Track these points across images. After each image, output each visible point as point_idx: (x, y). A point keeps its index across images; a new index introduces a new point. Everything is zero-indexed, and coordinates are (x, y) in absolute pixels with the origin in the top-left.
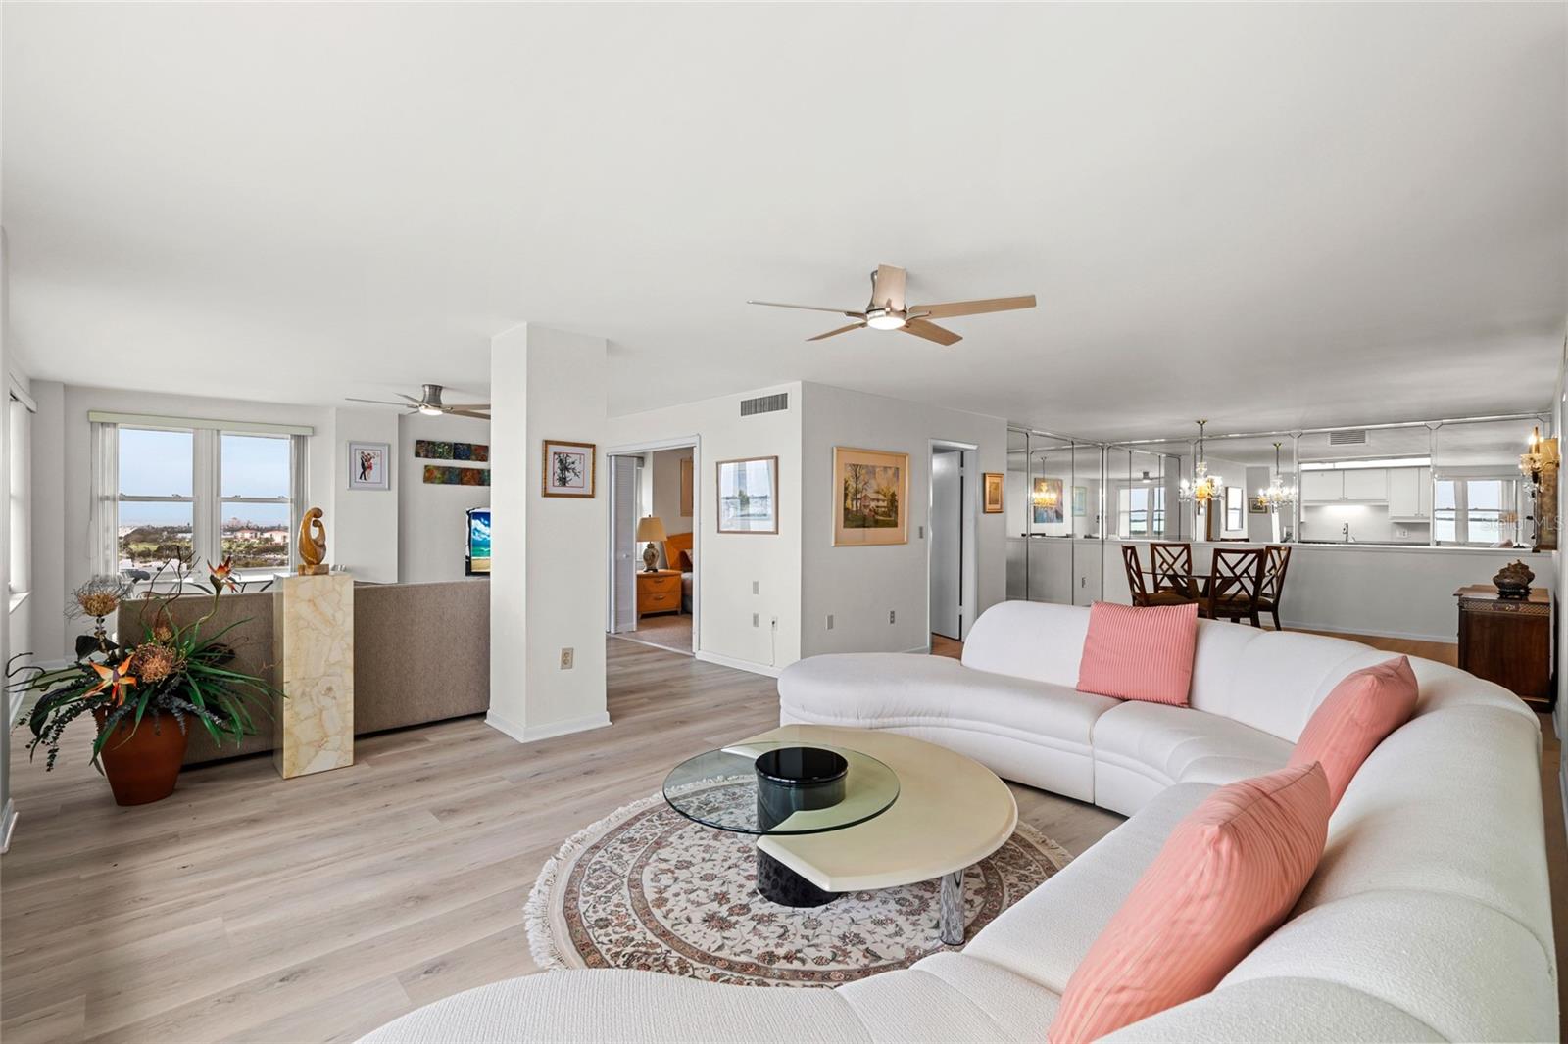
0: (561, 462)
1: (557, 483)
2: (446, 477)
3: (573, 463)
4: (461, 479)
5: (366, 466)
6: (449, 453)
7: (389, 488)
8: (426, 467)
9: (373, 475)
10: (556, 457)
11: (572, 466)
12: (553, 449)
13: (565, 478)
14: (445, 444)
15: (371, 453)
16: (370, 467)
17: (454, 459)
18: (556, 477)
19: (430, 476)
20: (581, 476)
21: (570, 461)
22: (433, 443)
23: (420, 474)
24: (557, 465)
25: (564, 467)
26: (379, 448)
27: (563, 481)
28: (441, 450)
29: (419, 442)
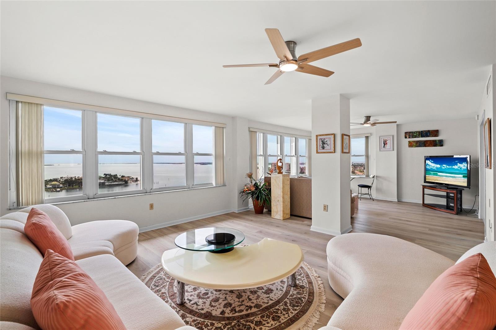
0: (322, 141)
1: (321, 149)
2: (418, 144)
3: (327, 141)
4: (425, 145)
5: (385, 143)
6: (419, 135)
7: (393, 150)
8: (409, 141)
9: (388, 146)
10: (321, 140)
11: (326, 142)
12: (319, 137)
13: (324, 147)
14: (417, 132)
15: (387, 139)
16: (387, 144)
17: (422, 137)
18: (321, 147)
19: (411, 145)
20: (330, 145)
21: (325, 141)
22: (412, 132)
23: (407, 144)
24: (321, 143)
25: (323, 143)
26: (389, 137)
27: (323, 148)
28: (415, 134)
29: (406, 133)
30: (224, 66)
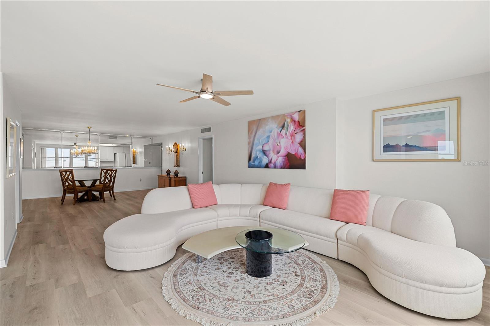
30: (251, 92)
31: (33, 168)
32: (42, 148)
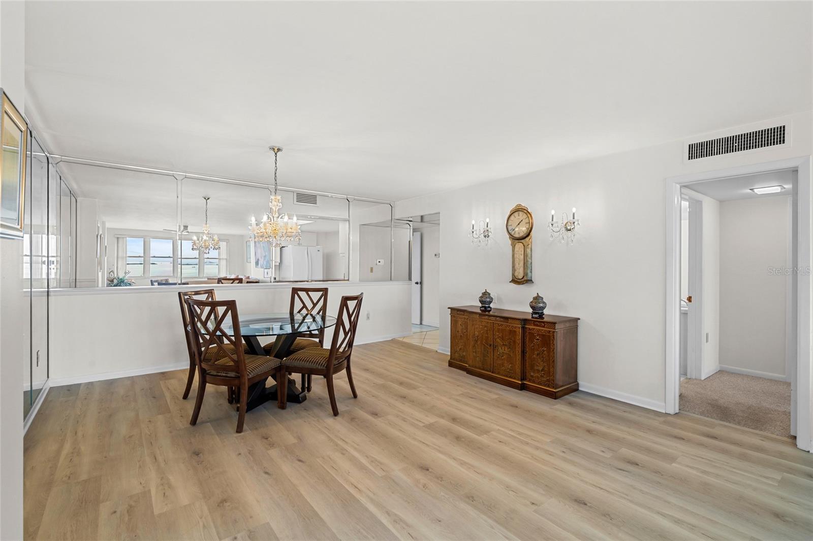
31: (100, 285)
32: (118, 238)
